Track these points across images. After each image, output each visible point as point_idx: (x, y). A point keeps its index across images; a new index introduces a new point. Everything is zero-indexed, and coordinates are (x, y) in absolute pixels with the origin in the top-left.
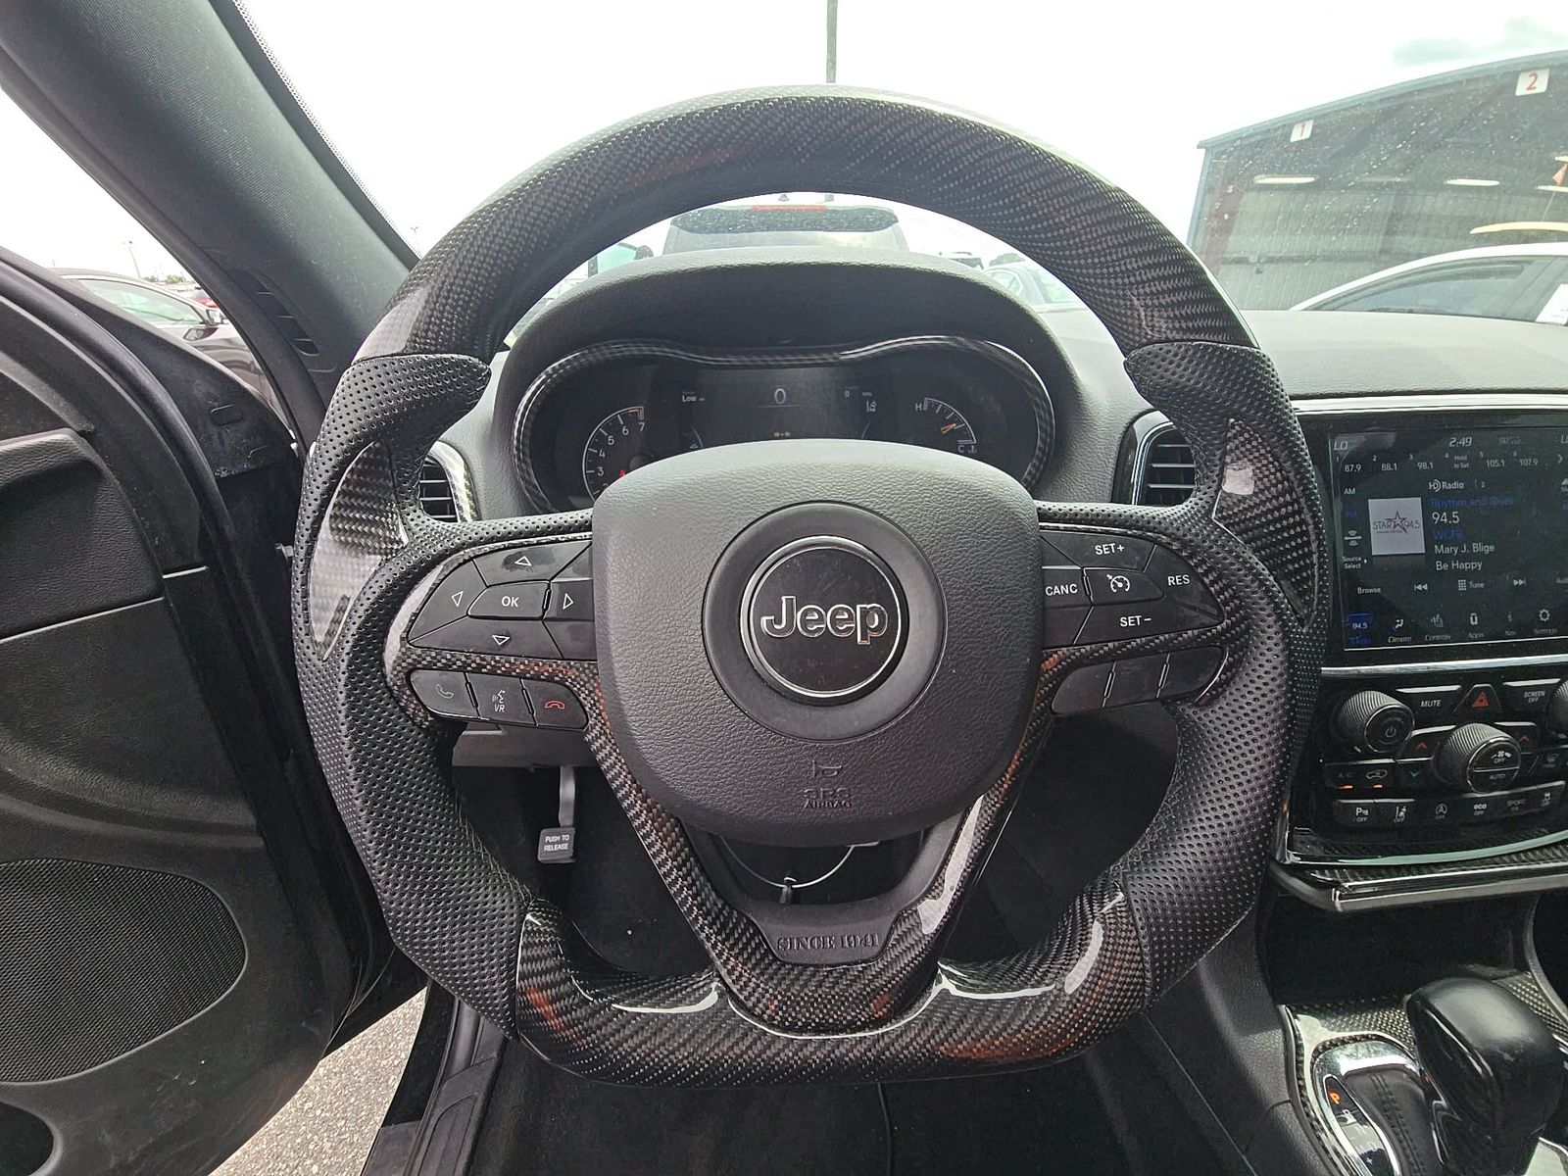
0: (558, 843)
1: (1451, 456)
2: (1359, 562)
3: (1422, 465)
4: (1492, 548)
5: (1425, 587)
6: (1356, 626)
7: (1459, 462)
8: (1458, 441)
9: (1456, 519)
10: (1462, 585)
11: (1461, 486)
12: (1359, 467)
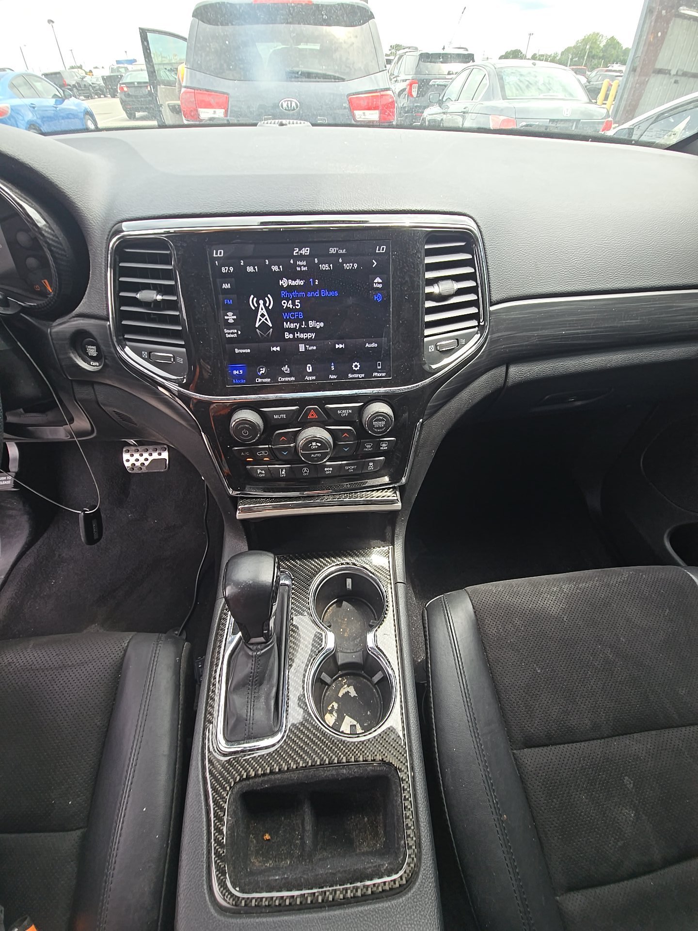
0: (5, 480)
1: (295, 262)
2: (235, 333)
3: (275, 268)
4: (322, 324)
5: (278, 349)
6: (235, 372)
7: (300, 266)
8: (300, 250)
9: (298, 305)
10: (302, 348)
11: (302, 283)
12: (232, 269)
